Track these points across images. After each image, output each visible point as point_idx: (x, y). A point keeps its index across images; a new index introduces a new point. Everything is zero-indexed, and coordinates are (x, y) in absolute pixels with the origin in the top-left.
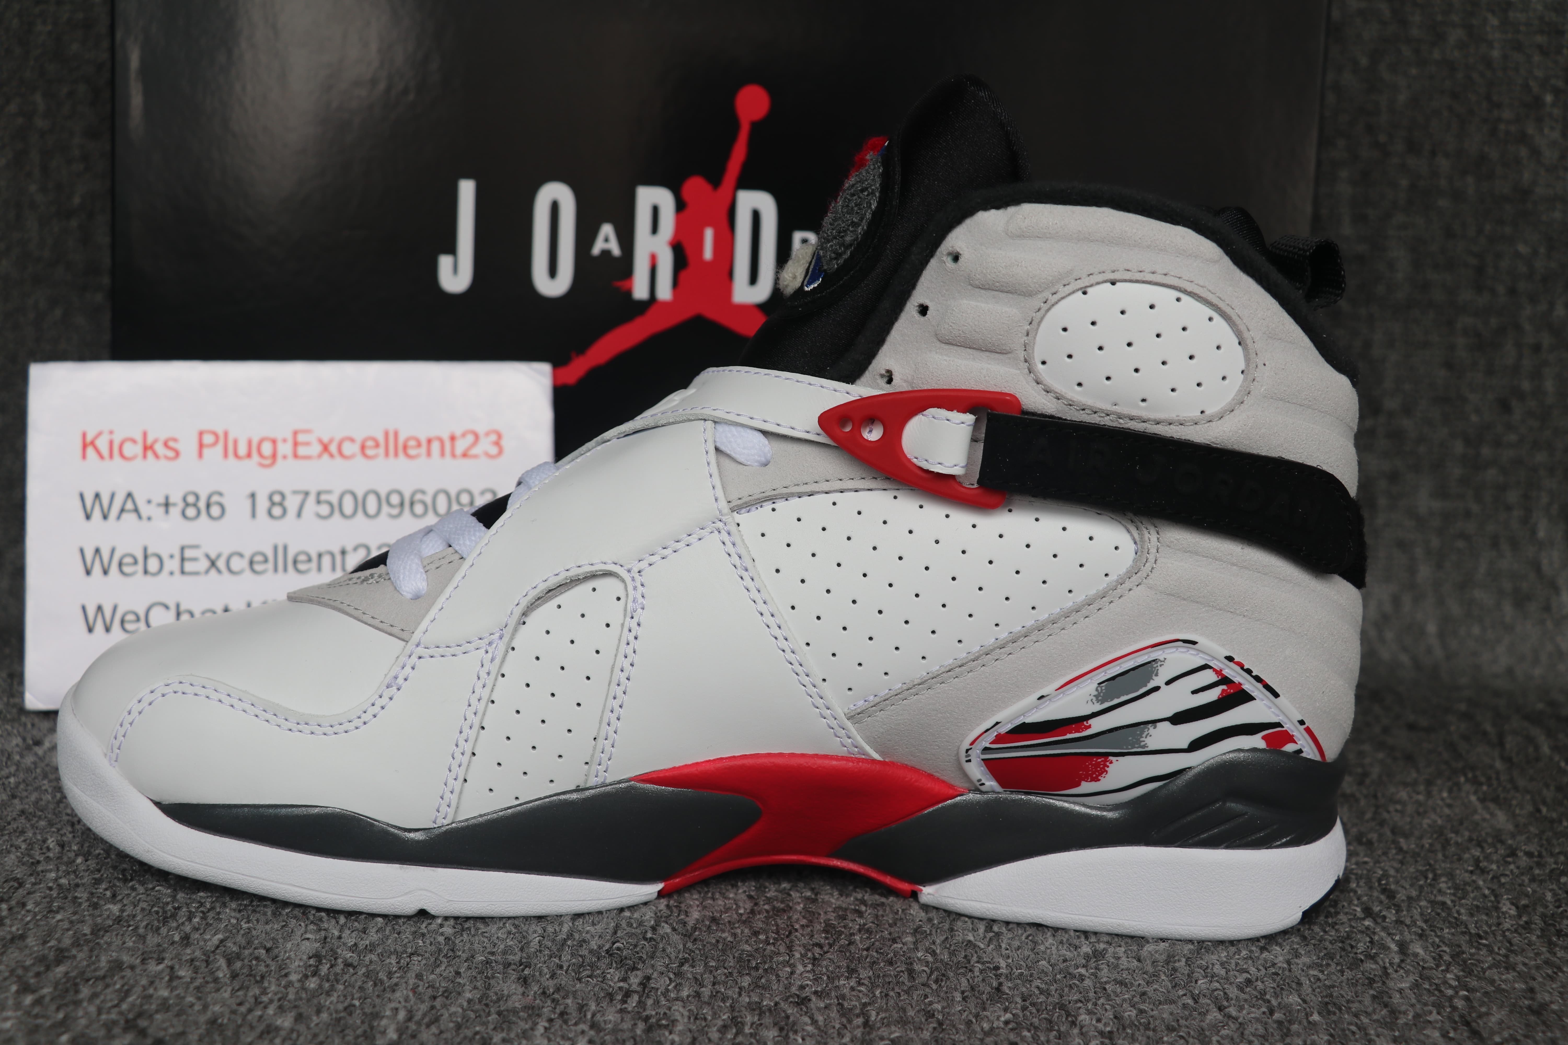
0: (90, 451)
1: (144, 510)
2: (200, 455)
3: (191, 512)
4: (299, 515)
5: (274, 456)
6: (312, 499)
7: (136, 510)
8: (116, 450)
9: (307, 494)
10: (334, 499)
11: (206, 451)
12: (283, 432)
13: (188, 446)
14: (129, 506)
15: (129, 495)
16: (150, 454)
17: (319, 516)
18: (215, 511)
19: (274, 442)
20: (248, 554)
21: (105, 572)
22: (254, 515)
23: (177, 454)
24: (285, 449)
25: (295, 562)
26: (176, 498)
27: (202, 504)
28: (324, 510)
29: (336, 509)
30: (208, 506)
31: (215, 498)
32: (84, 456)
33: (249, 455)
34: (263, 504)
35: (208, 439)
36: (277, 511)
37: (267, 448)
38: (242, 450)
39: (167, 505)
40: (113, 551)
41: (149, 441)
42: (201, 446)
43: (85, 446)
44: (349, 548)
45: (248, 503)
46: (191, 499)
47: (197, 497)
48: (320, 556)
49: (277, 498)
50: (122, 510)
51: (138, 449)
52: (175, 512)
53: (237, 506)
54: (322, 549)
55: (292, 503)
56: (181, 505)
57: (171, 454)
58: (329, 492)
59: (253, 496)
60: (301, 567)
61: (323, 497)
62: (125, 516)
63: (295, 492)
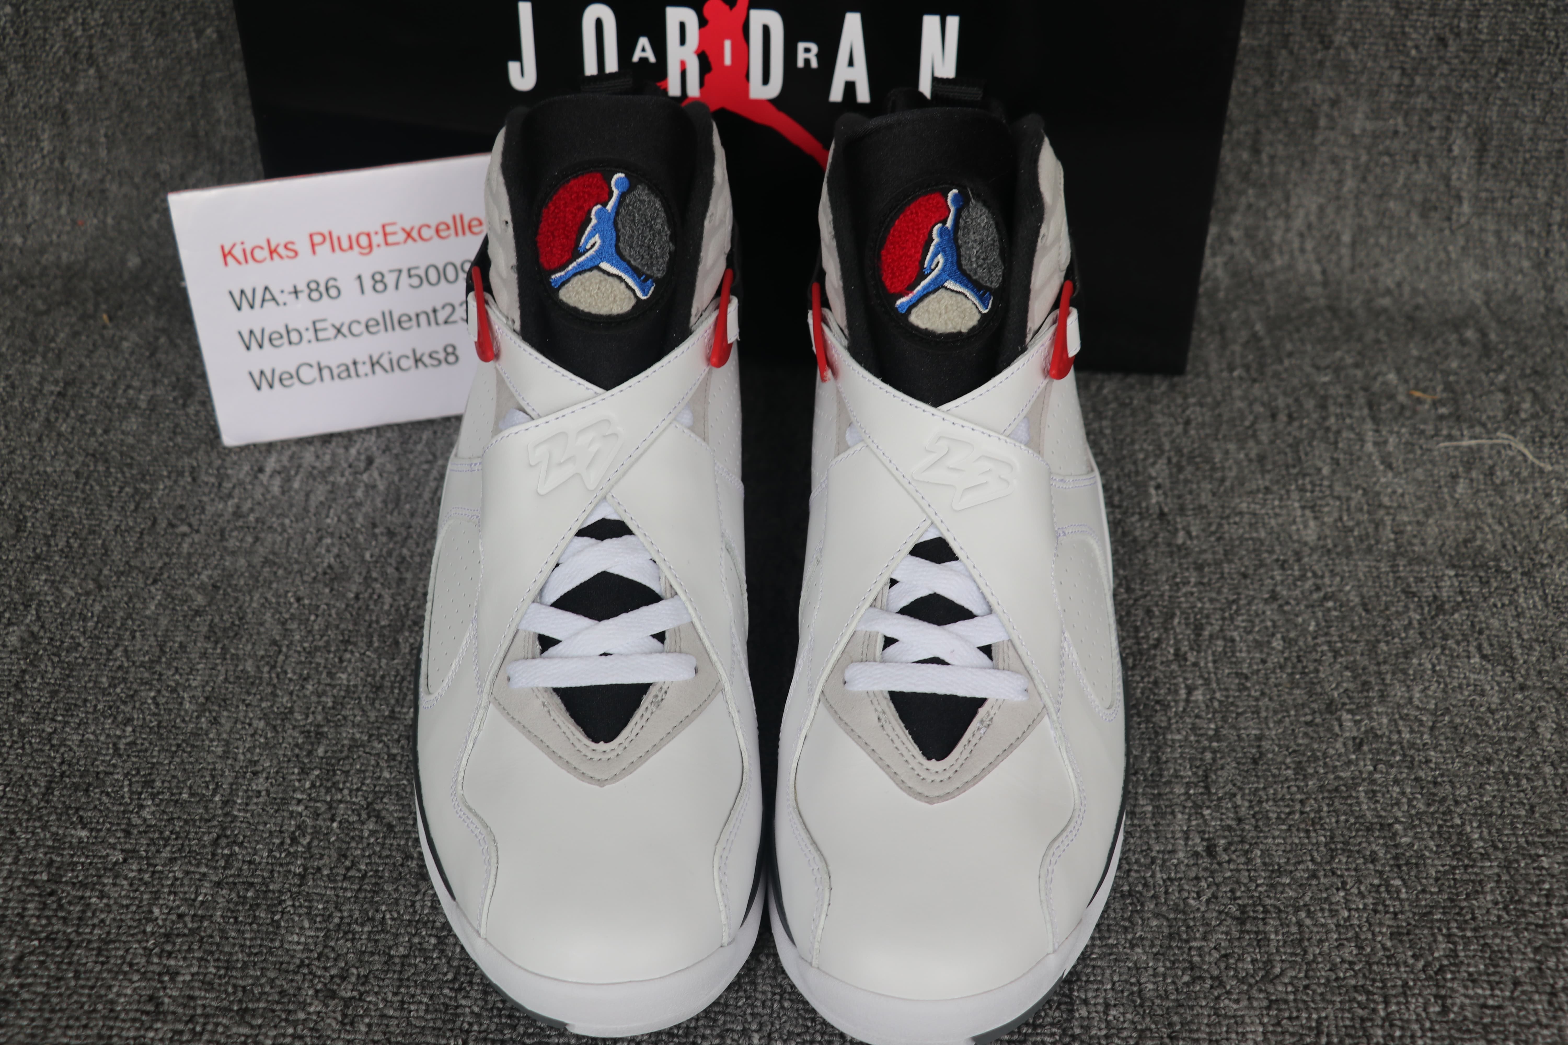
0: (229, 259)
1: (280, 298)
2: (314, 252)
3: (315, 295)
4: (397, 287)
5: (370, 245)
6: (404, 274)
7: (274, 299)
8: (249, 256)
9: (400, 271)
10: (421, 272)
11: (317, 248)
12: (374, 226)
13: (303, 246)
14: (268, 296)
15: (266, 288)
16: (275, 255)
17: (412, 286)
18: (333, 292)
19: (368, 235)
20: (363, 321)
21: (261, 346)
22: (363, 292)
23: (296, 253)
24: (378, 239)
25: (400, 322)
26: (302, 286)
27: (322, 288)
28: (415, 281)
29: (424, 279)
30: (327, 289)
31: (331, 283)
32: (226, 264)
33: (351, 247)
34: (368, 283)
35: (317, 239)
36: (380, 287)
37: (364, 241)
38: (345, 244)
39: (296, 292)
40: (263, 331)
41: (273, 247)
42: (313, 245)
43: (225, 256)
44: (438, 307)
45: (357, 283)
46: (313, 286)
47: (318, 284)
48: (417, 315)
49: (378, 277)
50: (263, 300)
51: (266, 253)
52: (303, 296)
53: (349, 286)
54: (419, 310)
55: (390, 279)
56: (307, 291)
57: (292, 254)
58: (417, 268)
59: (359, 277)
60: (405, 325)
61: (413, 272)
62: (266, 304)
63: (391, 271)
